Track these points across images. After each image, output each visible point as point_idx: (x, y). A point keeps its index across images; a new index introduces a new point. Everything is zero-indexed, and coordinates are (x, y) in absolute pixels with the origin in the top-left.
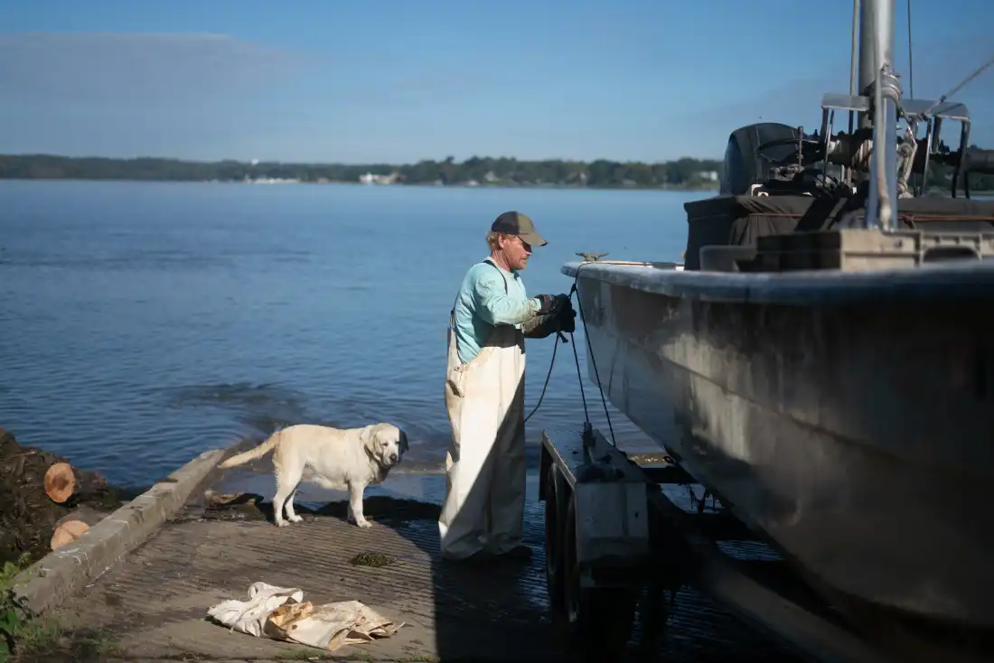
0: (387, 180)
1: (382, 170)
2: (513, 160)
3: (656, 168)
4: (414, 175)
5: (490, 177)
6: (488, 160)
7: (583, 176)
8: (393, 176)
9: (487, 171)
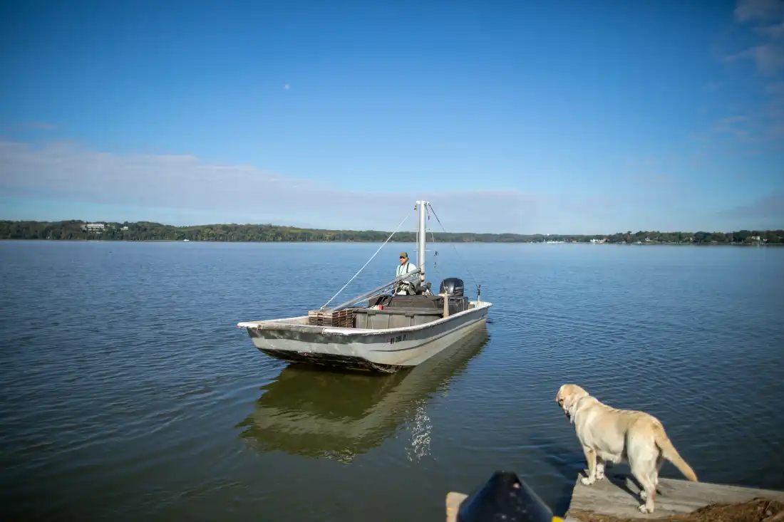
0: (601, 241)
1: (599, 237)
2: (658, 232)
3: (727, 235)
4: (612, 239)
5: (648, 240)
6: (646, 232)
7: (691, 239)
8: (604, 240)
9: (646, 237)
